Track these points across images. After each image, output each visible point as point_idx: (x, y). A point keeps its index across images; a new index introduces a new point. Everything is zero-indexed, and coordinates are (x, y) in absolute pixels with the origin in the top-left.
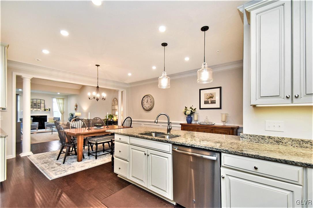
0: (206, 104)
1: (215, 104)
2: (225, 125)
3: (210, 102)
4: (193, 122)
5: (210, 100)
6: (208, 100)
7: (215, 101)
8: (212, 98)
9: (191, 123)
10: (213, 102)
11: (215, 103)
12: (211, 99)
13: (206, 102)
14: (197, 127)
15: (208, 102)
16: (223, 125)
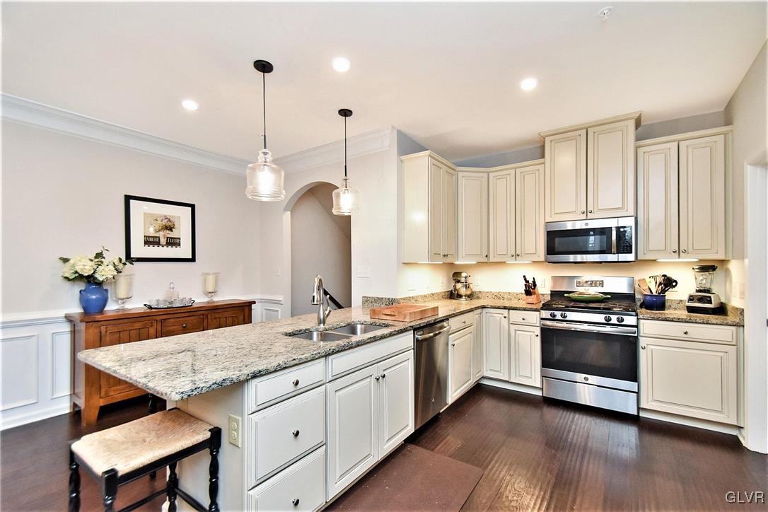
0: (151, 246)
1: (178, 247)
2: (214, 302)
3: (163, 241)
4: (112, 307)
5: (165, 236)
6: (157, 235)
7: (180, 239)
8: (171, 229)
9: (101, 311)
10: (173, 242)
11: (179, 244)
12: (168, 232)
13: (151, 240)
14: (159, 318)
15: (157, 240)
16: (208, 302)
